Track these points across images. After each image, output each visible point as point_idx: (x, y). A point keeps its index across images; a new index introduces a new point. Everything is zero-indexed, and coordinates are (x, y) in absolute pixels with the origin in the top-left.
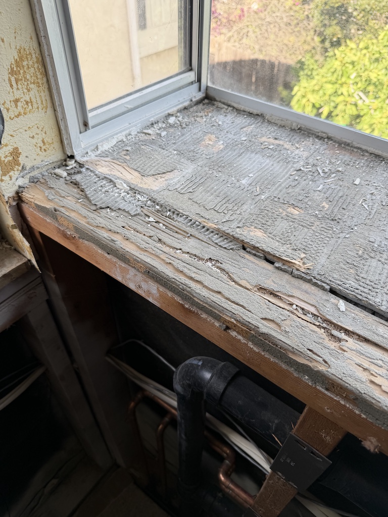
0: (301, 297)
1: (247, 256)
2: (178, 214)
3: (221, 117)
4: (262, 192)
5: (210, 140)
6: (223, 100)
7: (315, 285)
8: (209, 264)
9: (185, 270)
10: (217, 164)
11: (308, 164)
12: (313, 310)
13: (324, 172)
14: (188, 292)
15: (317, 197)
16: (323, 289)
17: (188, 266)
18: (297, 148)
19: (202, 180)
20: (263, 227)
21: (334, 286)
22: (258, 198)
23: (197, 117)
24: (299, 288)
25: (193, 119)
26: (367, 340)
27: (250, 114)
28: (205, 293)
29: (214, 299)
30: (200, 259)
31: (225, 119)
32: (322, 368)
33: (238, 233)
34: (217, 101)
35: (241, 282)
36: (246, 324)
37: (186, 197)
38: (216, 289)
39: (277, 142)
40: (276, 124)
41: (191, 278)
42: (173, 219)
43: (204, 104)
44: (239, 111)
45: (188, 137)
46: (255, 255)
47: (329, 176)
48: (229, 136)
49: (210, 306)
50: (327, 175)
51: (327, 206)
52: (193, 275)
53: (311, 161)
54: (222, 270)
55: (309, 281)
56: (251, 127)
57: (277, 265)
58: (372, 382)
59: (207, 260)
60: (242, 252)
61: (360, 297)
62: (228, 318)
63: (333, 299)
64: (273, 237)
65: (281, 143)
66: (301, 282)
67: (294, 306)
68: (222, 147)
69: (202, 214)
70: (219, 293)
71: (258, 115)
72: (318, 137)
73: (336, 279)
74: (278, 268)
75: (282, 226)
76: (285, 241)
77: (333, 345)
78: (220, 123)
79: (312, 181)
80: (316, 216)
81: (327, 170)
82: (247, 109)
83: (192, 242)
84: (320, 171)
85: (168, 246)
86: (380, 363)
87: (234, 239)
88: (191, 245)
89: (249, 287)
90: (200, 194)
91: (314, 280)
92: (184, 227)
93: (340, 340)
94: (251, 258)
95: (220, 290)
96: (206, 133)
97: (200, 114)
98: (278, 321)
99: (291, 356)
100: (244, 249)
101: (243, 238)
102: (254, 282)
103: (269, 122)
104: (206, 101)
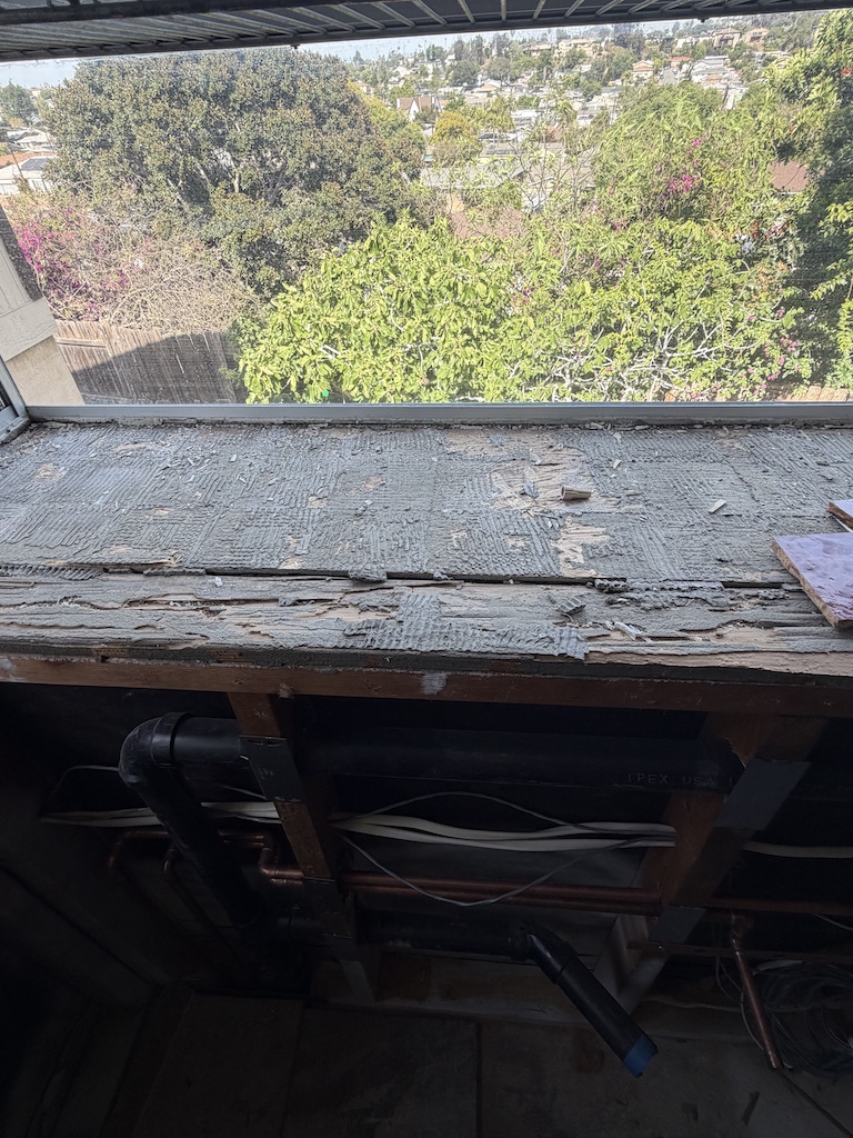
0: (177, 592)
1: (111, 577)
2: (13, 568)
3: (59, 439)
4: (122, 505)
5: (47, 470)
6: (56, 418)
7: (190, 574)
8: (66, 603)
9: (34, 622)
10: (60, 494)
11: (176, 458)
12: (191, 598)
13: (195, 461)
14: (43, 642)
15: (188, 489)
16: (200, 575)
17: (36, 616)
18: (163, 445)
19: (41, 519)
20: (127, 541)
21: (208, 567)
22: (118, 513)
23: (24, 448)
24: (173, 585)
25: (18, 453)
26: (247, 601)
27: (98, 425)
28: (63, 634)
29: (76, 635)
30: (51, 603)
31: (64, 441)
32: (203, 643)
33: (94, 558)
34: (47, 421)
35: (106, 606)
36: (118, 642)
37: (20, 545)
38: (77, 624)
39: (138, 446)
40: (134, 427)
41: (44, 627)
42: (8, 575)
43: (31, 430)
44: (82, 426)
45: (13, 477)
46: (120, 573)
47: (203, 462)
48: (72, 457)
49: (73, 644)
50: (199, 463)
51: (200, 495)
52: (44, 623)
53: (180, 454)
54: (81, 603)
55: (184, 573)
56: (100, 439)
57: (146, 572)
58: (253, 633)
59: (61, 601)
60: (104, 576)
61: (234, 566)
62: (97, 647)
63: (210, 579)
64: (140, 546)
65: (143, 445)
66: (175, 578)
67: (172, 603)
68: (64, 473)
69: (46, 555)
70: (82, 626)
71: (108, 422)
72: (186, 425)
73: (210, 561)
74: (148, 575)
75: (149, 532)
76: (154, 545)
77: (212, 619)
78: (58, 446)
79: (183, 474)
80: (188, 509)
81: (198, 458)
82: (91, 420)
83: (38, 589)
84: (191, 462)
85: (7, 606)
86: (259, 613)
87: (94, 565)
88: (38, 593)
89: (116, 606)
90: (39, 536)
91: (188, 570)
92: (24, 579)
93: (219, 612)
94: (117, 577)
95: (81, 623)
96: (39, 465)
97: (26, 445)
98: (153, 623)
99: (171, 648)
100: (106, 571)
101: (101, 560)
102: (122, 599)
103: (125, 426)
104: (34, 425)
